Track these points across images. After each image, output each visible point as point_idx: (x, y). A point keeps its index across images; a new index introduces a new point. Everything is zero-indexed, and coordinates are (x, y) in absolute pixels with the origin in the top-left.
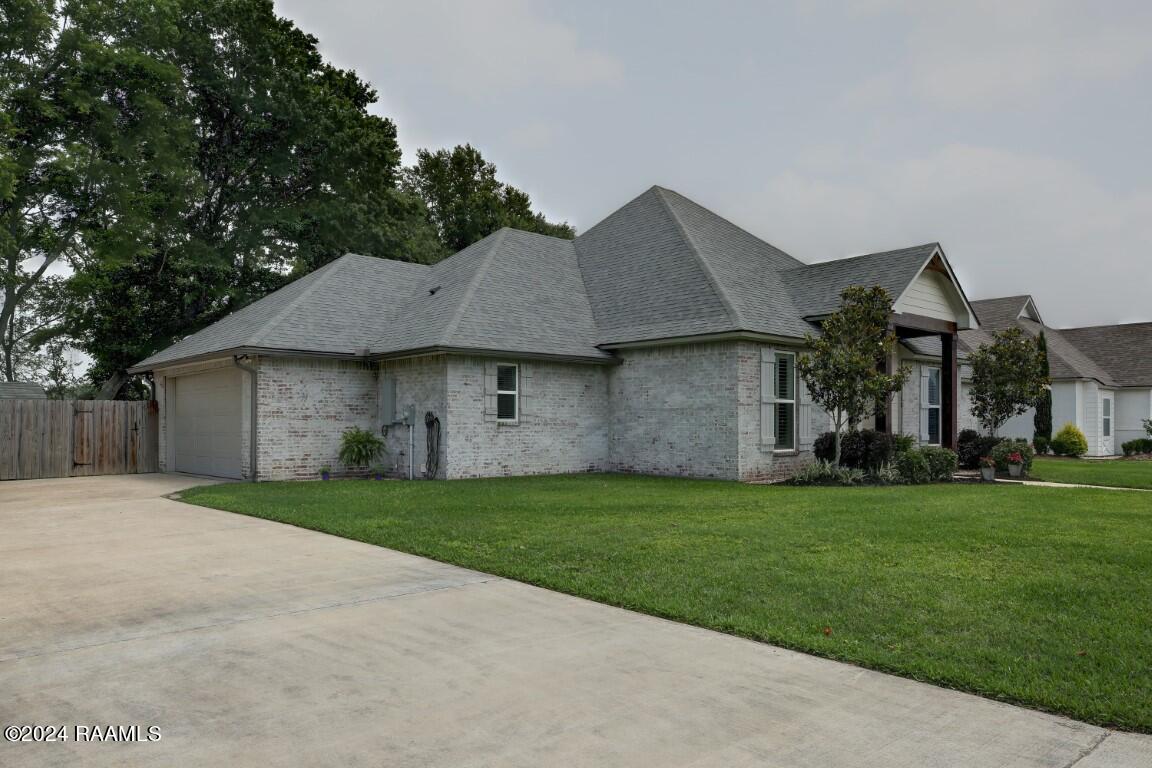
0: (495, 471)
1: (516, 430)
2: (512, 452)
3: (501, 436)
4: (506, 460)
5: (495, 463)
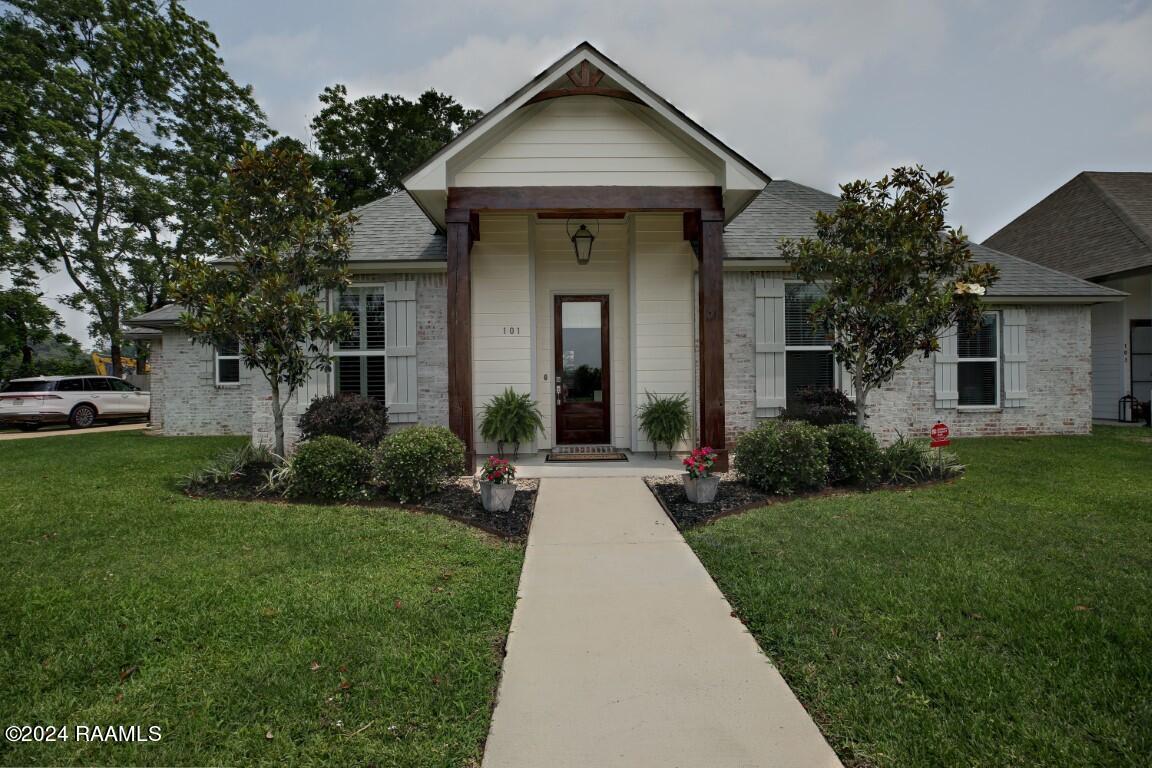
0: (213, 431)
1: (237, 392)
2: (232, 412)
3: (220, 398)
4: (226, 420)
5: (214, 423)
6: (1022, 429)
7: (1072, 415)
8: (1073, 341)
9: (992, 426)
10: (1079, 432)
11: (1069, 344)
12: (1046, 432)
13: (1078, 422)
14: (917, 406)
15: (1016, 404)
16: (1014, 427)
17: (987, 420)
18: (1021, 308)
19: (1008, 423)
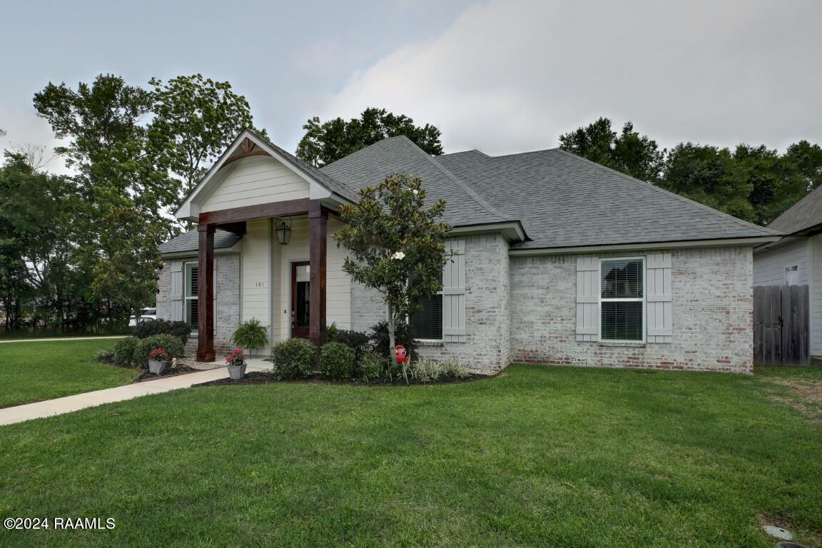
6: (669, 363)
7: (728, 353)
8: (728, 282)
9: (635, 358)
10: (738, 370)
11: (724, 284)
12: (696, 368)
13: (735, 360)
14: (559, 339)
15: (660, 340)
16: (659, 361)
17: (630, 353)
18: (668, 253)
19: (652, 357)
